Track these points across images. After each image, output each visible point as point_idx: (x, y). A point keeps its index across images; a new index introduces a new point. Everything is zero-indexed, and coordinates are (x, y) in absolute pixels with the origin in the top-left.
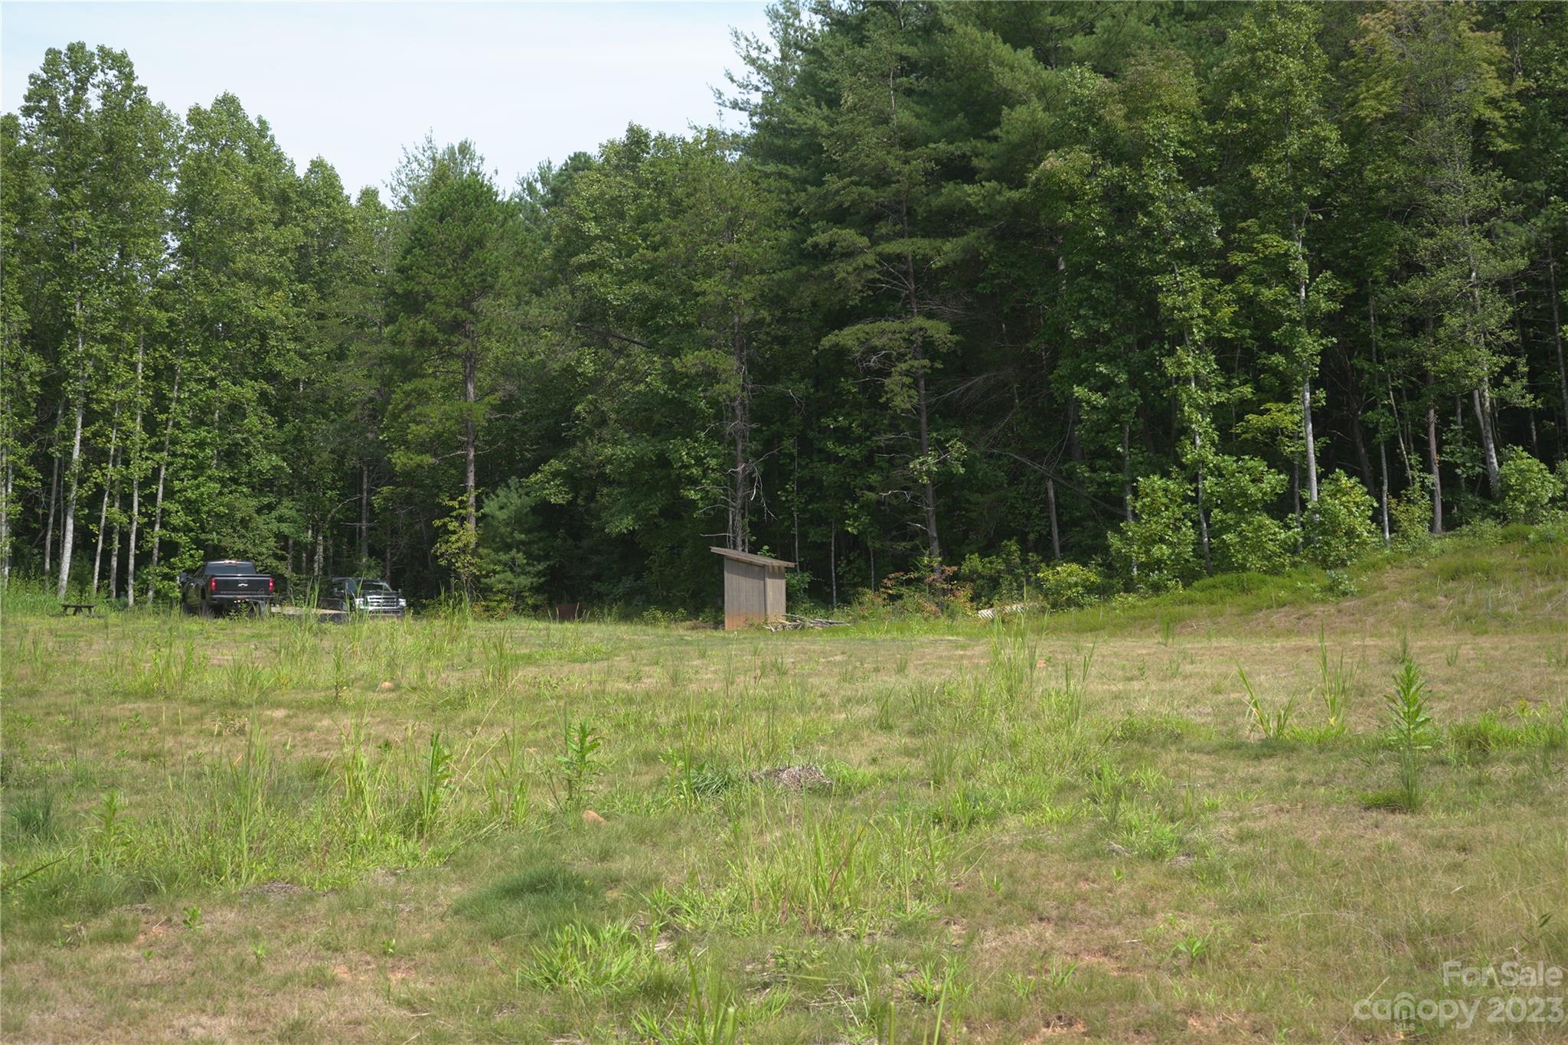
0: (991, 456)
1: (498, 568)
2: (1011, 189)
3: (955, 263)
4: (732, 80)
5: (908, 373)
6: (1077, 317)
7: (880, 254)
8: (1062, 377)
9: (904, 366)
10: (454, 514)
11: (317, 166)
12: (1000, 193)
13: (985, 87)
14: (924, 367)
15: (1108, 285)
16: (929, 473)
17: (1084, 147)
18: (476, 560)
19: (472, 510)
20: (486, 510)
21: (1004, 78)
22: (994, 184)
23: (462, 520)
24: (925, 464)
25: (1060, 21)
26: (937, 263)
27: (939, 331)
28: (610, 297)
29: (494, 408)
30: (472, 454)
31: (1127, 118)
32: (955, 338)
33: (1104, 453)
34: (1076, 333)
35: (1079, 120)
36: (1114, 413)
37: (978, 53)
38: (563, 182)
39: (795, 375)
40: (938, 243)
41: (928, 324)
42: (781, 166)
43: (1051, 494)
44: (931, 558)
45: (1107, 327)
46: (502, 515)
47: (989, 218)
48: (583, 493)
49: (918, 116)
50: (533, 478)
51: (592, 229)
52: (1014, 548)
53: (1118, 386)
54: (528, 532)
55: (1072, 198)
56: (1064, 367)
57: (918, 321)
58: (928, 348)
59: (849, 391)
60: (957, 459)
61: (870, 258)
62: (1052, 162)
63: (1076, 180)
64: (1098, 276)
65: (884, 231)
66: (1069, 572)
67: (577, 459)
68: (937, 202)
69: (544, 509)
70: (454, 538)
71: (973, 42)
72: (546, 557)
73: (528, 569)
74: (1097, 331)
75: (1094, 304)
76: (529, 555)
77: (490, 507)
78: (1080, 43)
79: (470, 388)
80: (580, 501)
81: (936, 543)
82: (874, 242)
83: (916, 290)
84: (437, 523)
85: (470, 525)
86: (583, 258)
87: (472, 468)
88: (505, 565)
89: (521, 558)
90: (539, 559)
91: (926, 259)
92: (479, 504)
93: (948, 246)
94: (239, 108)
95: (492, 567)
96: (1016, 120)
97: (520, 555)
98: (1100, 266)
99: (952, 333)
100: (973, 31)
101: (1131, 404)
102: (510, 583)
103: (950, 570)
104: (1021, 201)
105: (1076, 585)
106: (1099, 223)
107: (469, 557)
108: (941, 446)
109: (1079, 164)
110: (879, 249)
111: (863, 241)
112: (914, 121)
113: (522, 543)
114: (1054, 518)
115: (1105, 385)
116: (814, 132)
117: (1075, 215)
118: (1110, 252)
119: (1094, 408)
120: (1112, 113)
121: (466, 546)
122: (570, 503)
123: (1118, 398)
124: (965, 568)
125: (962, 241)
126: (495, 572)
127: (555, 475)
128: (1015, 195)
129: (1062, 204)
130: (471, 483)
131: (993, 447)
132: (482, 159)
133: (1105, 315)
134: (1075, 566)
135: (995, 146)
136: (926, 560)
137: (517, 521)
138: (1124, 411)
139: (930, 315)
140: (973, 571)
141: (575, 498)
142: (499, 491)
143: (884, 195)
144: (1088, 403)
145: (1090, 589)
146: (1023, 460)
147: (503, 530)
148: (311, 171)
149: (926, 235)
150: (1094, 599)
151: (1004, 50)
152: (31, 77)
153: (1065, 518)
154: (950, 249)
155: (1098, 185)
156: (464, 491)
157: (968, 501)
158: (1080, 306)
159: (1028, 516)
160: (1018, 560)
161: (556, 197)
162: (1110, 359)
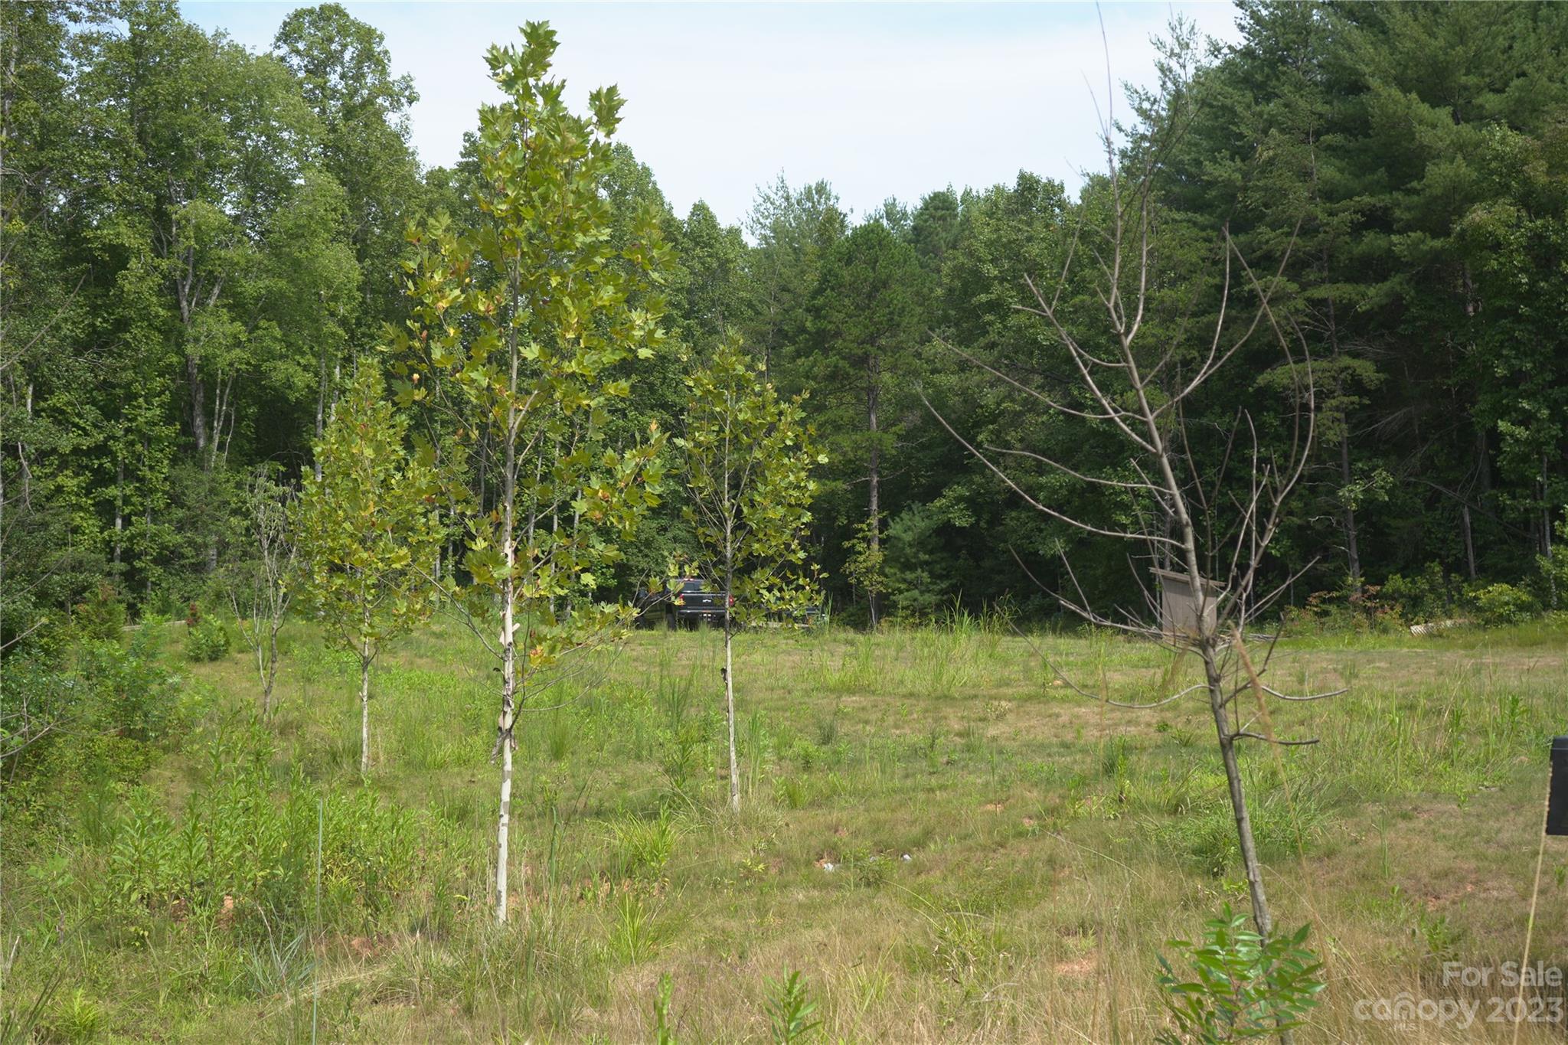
0: (1408, 484)
1: (903, 586)
2: (1433, 238)
3: (1381, 307)
4: (1120, 129)
5: (1337, 409)
6: (1499, 356)
7: (1308, 300)
8: (1483, 412)
9: (1334, 402)
10: (860, 535)
11: (700, 209)
12: (1423, 242)
13: (1405, 144)
14: (1353, 403)
15: (1530, 327)
16: (1355, 500)
17: (1508, 201)
18: (881, 579)
19: (876, 532)
20: (891, 532)
21: (1425, 136)
22: (1419, 234)
23: (868, 541)
24: (1352, 492)
25: (1472, 80)
26: (1362, 307)
27: (1367, 370)
28: (1040, 337)
29: (900, 437)
30: (875, 479)
31: (1548, 173)
32: (1382, 376)
33: (1526, 482)
34: (1500, 371)
35: (1501, 175)
36: (1535, 445)
37: (1400, 113)
38: (926, 221)
39: (1217, 409)
40: (1362, 288)
41: (1356, 363)
42: (1190, 214)
43: (1467, 519)
44: (1354, 580)
45: (1529, 365)
46: (908, 537)
47: (1412, 265)
48: (986, 516)
49: (1341, 171)
50: (938, 503)
51: (990, 270)
52: (1437, 569)
53: (1538, 420)
54: (931, 552)
55: (1497, 246)
56: (1484, 402)
57: (1346, 361)
58: (1355, 385)
59: (1271, 424)
60: (1382, 487)
61: (1300, 304)
62: (1478, 215)
63: (1501, 231)
64: (1519, 319)
65: (1312, 277)
66: (1501, 592)
67: (980, 485)
68: (1359, 249)
69: (946, 530)
70: (861, 558)
71: (1396, 102)
72: (947, 577)
73: (931, 587)
74: (1520, 370)
75: (1516, 344)
76: (932, 574)
77: (895, 529)
78: (1490, 101)
79: (873, 418)
80: (983, 524)
81: (1357, 565)
82: (1304, 287)
83: (1337, 332)
84: (846, 544)
85: (875, 546)
86: (983, 298)
87: (875, 493)
88: (910, 583)
89: (925, 577)
90: (941, 577)
91: (1351, 305)
92: (883, 525)
93: (1371, 291)
94: (631, 156)
95: (898, 585)
96: (1439, 174)
97: (925, 574)
98: (1523, 309)
99: (1378, 372)
100: (1396, 92)
101: (1552, 437)
102: (915, 600)
103: (1373, 589)
104: (1443, 250)
105: (1507, 603)
106: (1522, 270)
107: (876, 576)
108: (1366, 475)
109: (1504, 216)
110: (1308, 294)
111: (1293, 287)
112: (1338, 176)
113: (927, 563)
114: (1469, 542)
115: (1526, 419)
116: (1229, 183)
117: (1500, 263)
118: (1531, 295)
119: (1517, 441)
120: (1535, 169)
121: (873, 566)
122: (972, 526)
123: (1539, 431)
124: (1389, 587)
125: (1387, 286)
126: (901, 592)
127: (959, 499)
128: (1437, 244)
129: (1486, 253)
130: (874, 507)
131: (1410, 475)
132: (837, 198)
133: (1525, 354)
134: (1505, 586)
135: (1415, 198)
136: (1350, 580)
137: (921, 544)
138: (1543, 444)
139: (1356, 355)
140: (1397, 591)
141: (977, 522)
142: (903, 515)
143: (1310, 245)
144: (1512, 436)
145: (1522, 607)
146: (1440, 488)
147: (908, 550)
148: (693, 214)
149: (1347, 280)
150: (1527, 616)
151: (1424, 109)
152: (466, 134)
153: (1480, 543)
154: (1371, 295)
155: (1522, 235)
156: (868, 515)
157: (1389, 526)
158: (1502, 346)
159: (1444, 541)
160: (1441, 581)
161: (918, 235)
162: (1530, 396)
